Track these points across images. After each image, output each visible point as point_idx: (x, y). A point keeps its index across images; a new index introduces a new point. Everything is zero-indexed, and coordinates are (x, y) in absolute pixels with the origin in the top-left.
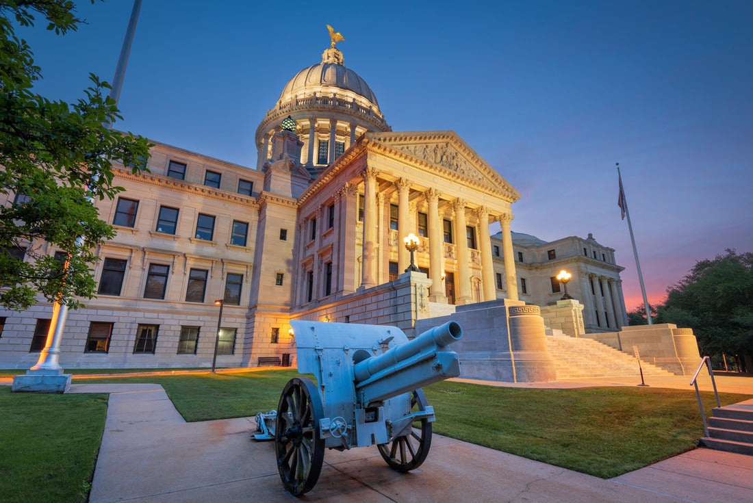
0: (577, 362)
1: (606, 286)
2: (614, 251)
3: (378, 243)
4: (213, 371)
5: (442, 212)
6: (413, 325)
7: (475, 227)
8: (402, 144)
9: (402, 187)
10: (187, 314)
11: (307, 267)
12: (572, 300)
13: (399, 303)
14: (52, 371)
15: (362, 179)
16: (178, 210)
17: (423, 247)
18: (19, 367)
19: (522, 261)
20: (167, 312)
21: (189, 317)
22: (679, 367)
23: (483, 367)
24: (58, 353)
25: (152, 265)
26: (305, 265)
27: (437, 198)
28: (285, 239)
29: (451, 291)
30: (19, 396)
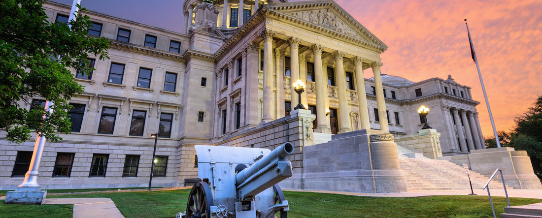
0: (430, 179)
1: (465, 117)
2: (471, 88)
3: (276, 87)
4: (150, 189)
5: (326, 62)
6: (301, 151)
7: (353, 73)
8: (292, 12)
9: (293, 44)
10: (130, 145)
11: (222, 107)
12: (430, 129)
13: (290, 134)
14: (32, 188)
15: (262, 39)
16: (124, 65)
17: (311, 89)
18: (3, 188)
19: (395, 98)
20: (115, 144)
21: (132, 148)
22: (517, 182)
23: (351, 182)
24: (38, 175)
25: (104, 108)
26: (220, 105)
27: (320, 51)
28: (205, 86)
29: (334, 124)
30: (10, 206)
